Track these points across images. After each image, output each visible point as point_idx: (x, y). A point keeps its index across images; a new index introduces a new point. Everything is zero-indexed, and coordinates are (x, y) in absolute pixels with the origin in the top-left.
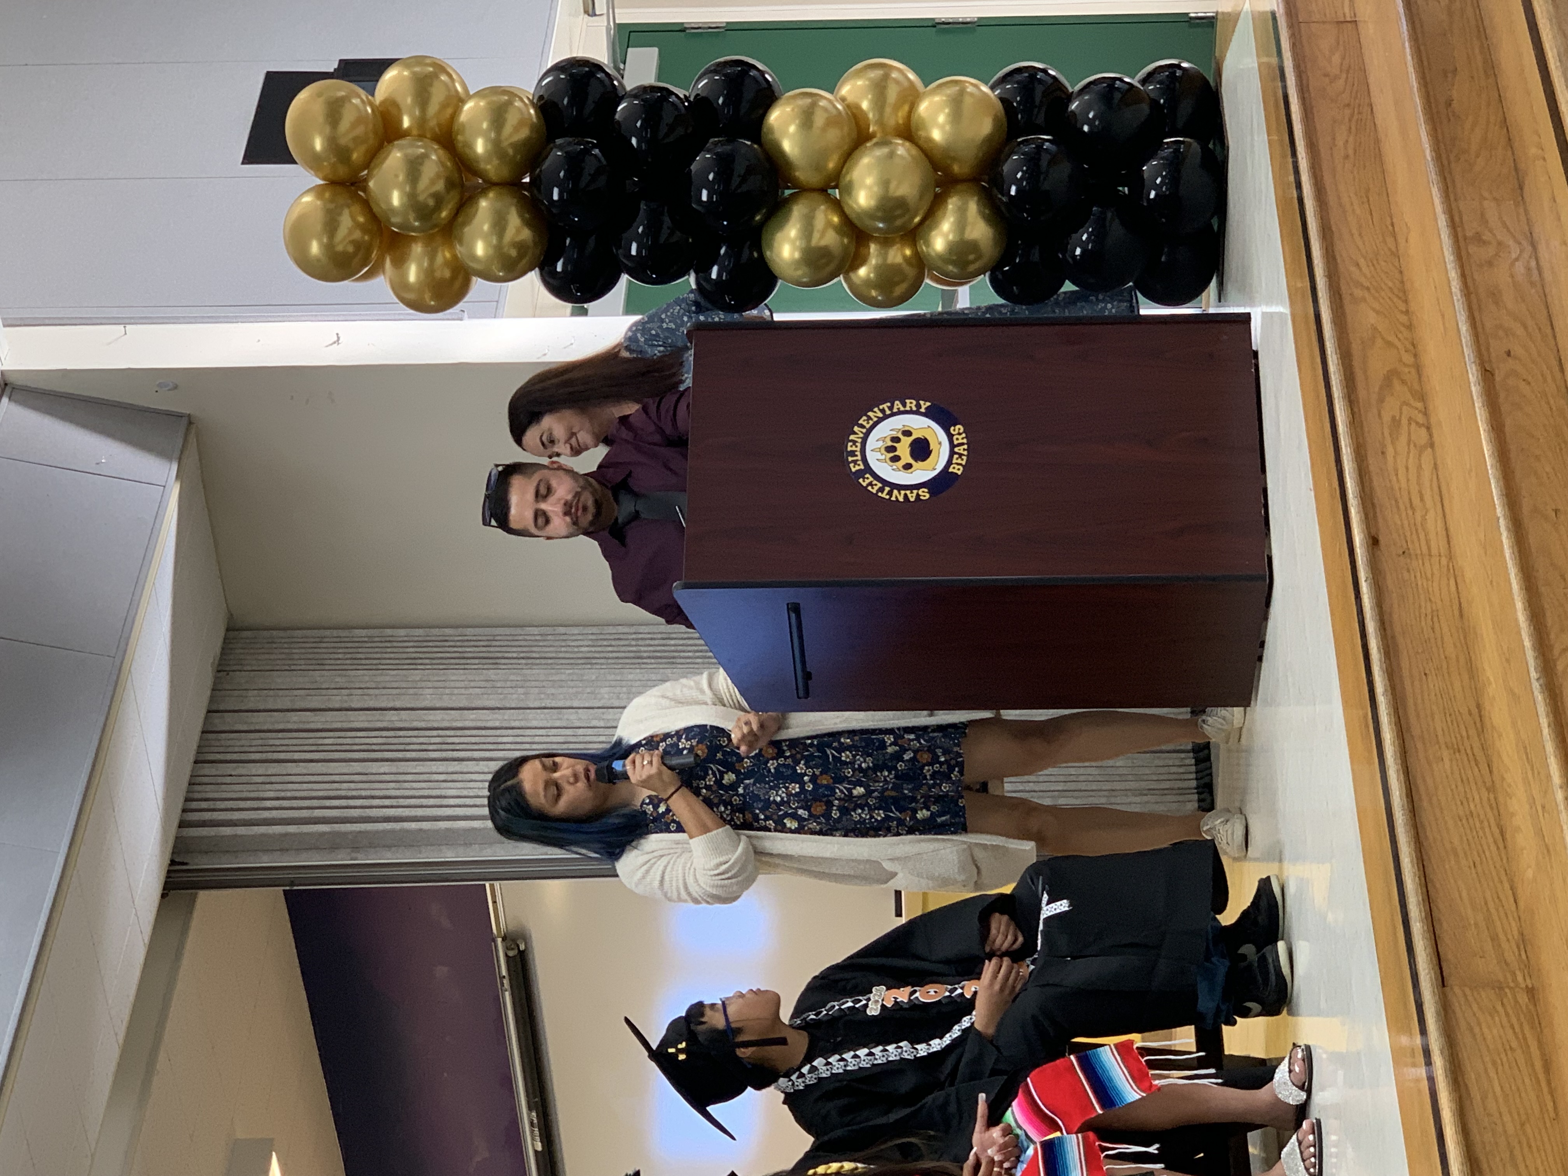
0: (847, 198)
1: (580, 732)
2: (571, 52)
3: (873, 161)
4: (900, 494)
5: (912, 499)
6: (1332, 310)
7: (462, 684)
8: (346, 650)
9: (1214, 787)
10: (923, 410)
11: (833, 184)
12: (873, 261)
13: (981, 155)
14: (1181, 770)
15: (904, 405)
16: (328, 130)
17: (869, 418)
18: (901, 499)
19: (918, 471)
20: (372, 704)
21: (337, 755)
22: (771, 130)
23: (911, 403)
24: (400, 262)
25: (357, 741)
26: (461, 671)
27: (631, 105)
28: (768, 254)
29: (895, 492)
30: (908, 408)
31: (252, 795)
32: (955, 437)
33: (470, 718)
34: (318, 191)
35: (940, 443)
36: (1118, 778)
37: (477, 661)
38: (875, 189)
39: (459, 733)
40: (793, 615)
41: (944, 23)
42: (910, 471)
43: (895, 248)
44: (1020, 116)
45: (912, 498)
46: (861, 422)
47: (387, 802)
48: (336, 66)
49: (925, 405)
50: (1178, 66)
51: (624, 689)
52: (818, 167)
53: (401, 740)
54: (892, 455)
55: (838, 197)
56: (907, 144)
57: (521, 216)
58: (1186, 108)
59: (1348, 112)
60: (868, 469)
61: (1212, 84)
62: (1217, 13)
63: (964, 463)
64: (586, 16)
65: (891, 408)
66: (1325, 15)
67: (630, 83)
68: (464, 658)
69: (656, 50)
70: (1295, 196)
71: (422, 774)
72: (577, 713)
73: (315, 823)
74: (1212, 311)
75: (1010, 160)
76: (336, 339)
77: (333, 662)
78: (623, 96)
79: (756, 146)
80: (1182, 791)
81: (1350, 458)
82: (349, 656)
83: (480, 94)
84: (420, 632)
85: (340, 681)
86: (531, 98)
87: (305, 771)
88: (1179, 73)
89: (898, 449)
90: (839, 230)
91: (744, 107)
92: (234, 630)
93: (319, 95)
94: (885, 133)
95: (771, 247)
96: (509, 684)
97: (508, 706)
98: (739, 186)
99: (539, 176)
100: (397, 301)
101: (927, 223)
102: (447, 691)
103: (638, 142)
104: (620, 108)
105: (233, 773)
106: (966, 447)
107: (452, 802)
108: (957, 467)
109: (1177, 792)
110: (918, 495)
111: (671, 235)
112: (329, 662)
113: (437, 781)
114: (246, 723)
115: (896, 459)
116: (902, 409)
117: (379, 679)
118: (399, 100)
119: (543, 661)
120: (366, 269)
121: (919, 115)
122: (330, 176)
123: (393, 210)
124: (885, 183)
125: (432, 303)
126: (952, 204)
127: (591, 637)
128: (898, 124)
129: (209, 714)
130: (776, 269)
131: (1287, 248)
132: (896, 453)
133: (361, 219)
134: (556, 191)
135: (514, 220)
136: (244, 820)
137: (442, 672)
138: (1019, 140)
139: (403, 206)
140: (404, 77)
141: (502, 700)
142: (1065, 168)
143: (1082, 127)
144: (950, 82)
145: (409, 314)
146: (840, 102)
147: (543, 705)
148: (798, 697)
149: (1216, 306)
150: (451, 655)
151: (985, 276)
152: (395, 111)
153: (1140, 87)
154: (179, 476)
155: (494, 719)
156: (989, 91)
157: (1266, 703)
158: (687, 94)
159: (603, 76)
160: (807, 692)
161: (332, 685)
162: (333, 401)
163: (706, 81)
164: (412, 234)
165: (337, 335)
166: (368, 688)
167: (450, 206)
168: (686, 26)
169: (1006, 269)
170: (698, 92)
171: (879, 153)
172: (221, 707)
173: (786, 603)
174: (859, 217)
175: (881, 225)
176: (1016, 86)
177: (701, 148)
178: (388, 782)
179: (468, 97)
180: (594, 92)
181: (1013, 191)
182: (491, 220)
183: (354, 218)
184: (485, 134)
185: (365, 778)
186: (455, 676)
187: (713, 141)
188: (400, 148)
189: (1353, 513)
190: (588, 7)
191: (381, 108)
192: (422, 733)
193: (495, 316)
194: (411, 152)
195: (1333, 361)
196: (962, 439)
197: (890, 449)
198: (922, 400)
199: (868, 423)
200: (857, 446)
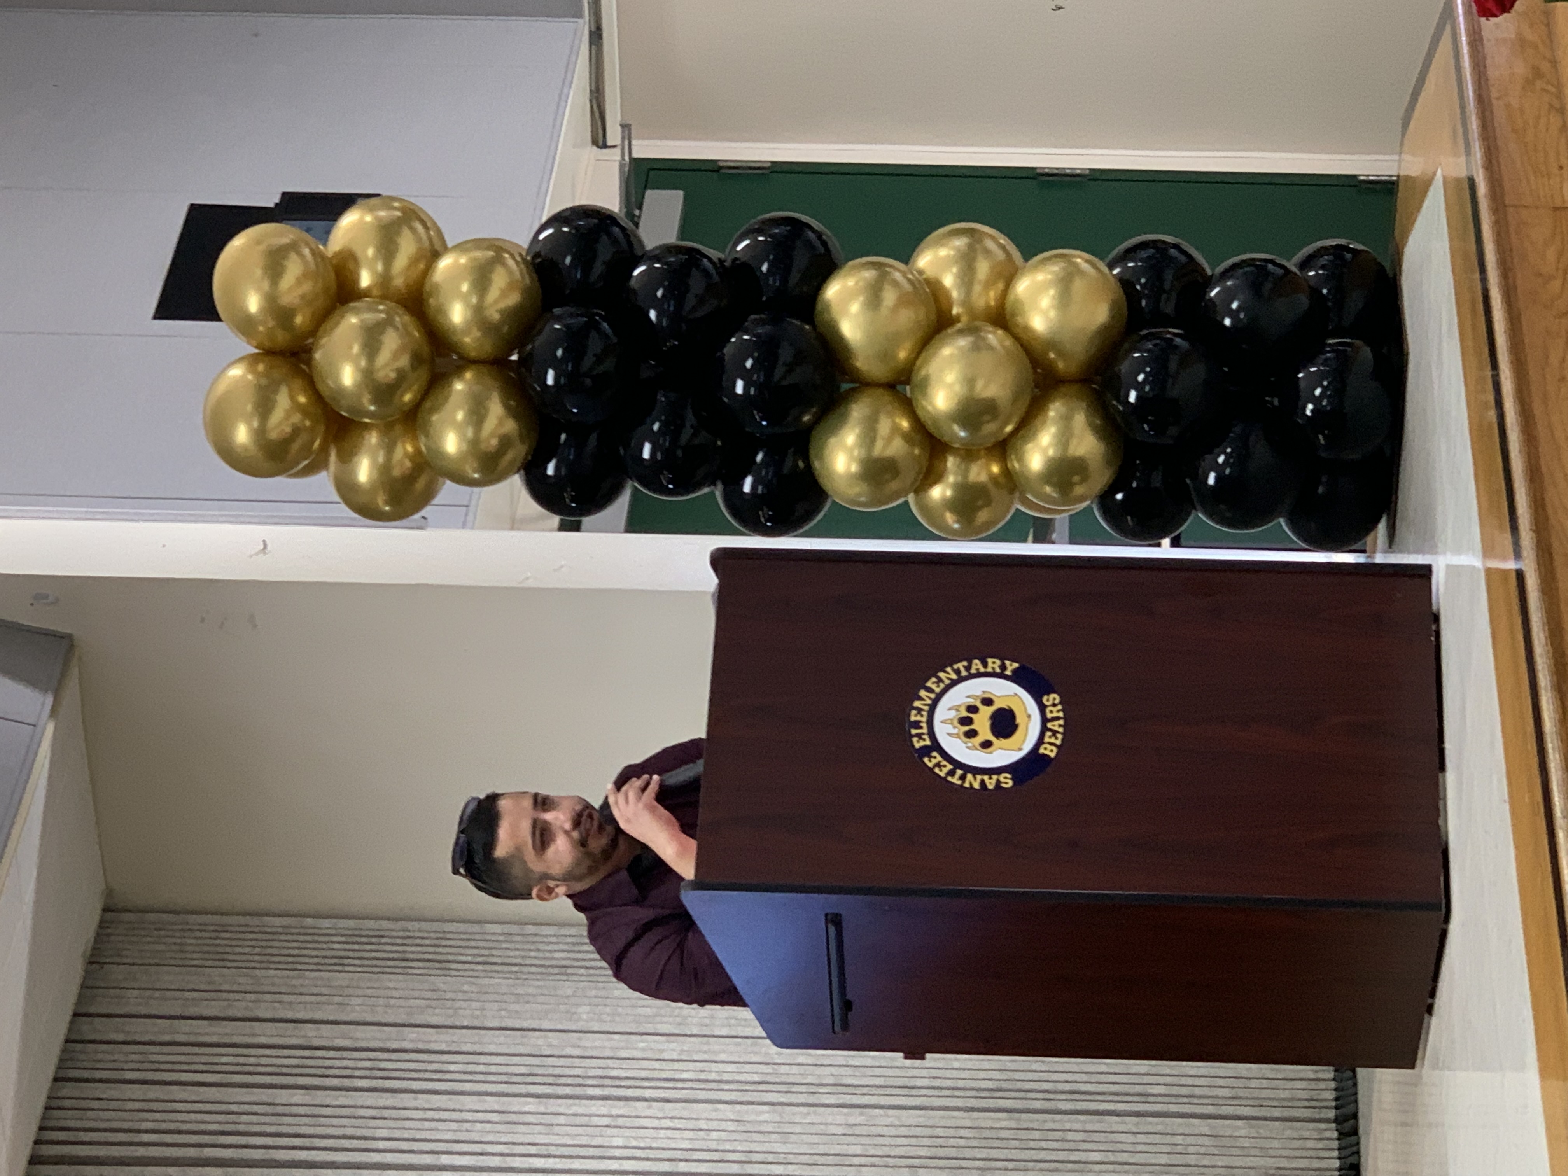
0: (920, 396)
1: (550, 1061)
2: (574, 199)
3: (956, 352)
4: (975, 779)
5: (991, 786)
7: (400, 993)
8: (255, 943)
10: (1008, 673)
11: (904, 378)
12: (951, 479)
13: (1093, 349)
14: (1320, 1145)
15: (985, 665)
16: (266, 285)
17: (940, 680)
18: (976, 786)
19: (999, 751)
21: (237, 1078)
22: (827, 307)
23: (994, 663)
24: (347, 457)
25: (263, 1061)
26: (400, 977)
27: (651, 269)
28: (817, 464)
29: (970, 777)
30: (989, 670)
31: (126, 1125)
32: (1048, 710)
33: (411, 1038)
34: (252, 360)
35: (1029, 716)
36: (1239, 1152)
37: (420, 964)
38: (957, 388)
39: (394, 1056)
40: (832, 929)
41: (1046, 174)
42: (989, 750)
43: (979, 462)
44: (1144, 303)
45: (991, 784)
46: (929, 684)
47: (297, 1142)
48: (277, 200)
49: (1011, 666)
50: (1346, 248)
51: (608, 1010)
52: (886, 355)
53: (320, 1062)
54: (967, 728)
55: (909, 395)
56: (1000, 332)
57: (506, 406)
58: (1355, 301)
60: (936, 746)
61: (1387, 265)
62: (1399, 177)
63: (1058, 742)
64: (595, 148)
65: (968, 668)
66: (1539, 198)
67: (648, 238)
68: (404, 960)
69: (680, 194)
71: (344, 1107)
72: (546, 1037)
73: (205, 1165)
74: (1380, 558)
75: (1130, 358)
76: (262, 547)
77: (237, 957)
78: (643, 255)
79: (807, 327)
80: (1320, 1173)
81: (1559, 767)
82: (257, 950)
83: (461, 247)
84: (351, 923)
85: (244, 982)
86: (524, 253)
87: (194, 1098)
88: (1348, 256)
89: (975, 721)
90: (907, 438)
91: (794, 278)
92: (113, 911)
93: (258, 242)
94: (973, 315)
95: (821, 458)
97: (458, 1024)
98: (784, 377)
99: (531, 354)
100: (337, 498)
101: (1022, 433)
102: (381, 1001)
103: (658, 317)
104: (636, 272)
105: (103, 1096)
106: (1061, 722)
107: (381, 1144)
108: (1050, 747)
110: (998, 782)
111: (694, 435)
112: (231, 957)
113: (364, 1117)
114: (123, 1032)
115: (971, 734)
116: (982, 670)
117: (295, 982)
118: (359, 254)
119: (506, 968)
120: (306, 462)
121: (1017, 295)
122: (267, 344)
123: (343, 390)
124: (970, 382)
125: (387, 508)
126: (1055, 410)
127: (570, 940)
128: (987, 303)
129: (76, 1018)
130: (826, 485)
131: (1481, 486)
132: (973, 727)
133: (302, 399)
134: (551, 374)
135: (496, 409)
137: (375, 976)
138: (1144, 332)
139: (358, 385)
140: (366, 223)
141: (451, 1017)
142: (1198, 372)
143: (1223, 319)
144: (1056, 256)
145: (354, 519)
146: (917, 275)
147: (503, 1025)
148: (834, 1032)
149: (1385, 552)
150: (391, 955)
151: (1092, 503)
152: (351, 266)
153: (1298, 273)
154: (54, 713)
155: (440, 1040)
156: (1106, 270)
157: (1435, 1066)
158: (722, 256)
159: (616, 230)
160: (845, 1026)
161: (235, 988)
162: (255, 626)
163: (747, 242)
164: (367, 420)
165: (264, 541)
166: (280, 993)
167: (415, 387)
168: (721, 164)
169: (1119, 496)
170: (737, 256)
171: (963, 342)
172: (92, 1010)
173: (824, 913)
174: (935, 420)
175: (962, 434)
176: (1140, 264)
177: (739, 328)
178: (301, 1116)
179: (446, 249)
180: (605, 252)
181: (1133, 397)
182: (466, 407)
183: (292, 398)
184: (465, 298)
185: (269, 1109)
186: (390, 981)
187: (756, 319)
188: (356, 312)
189: (1561, 835)
190: (597, 134)
191: (334, 262)
192: (345, 1054)
193: (464, 526)
194: (370, 317)
195: (1539, 640)
196: (1058, 711)
197: (965, 721)
198: (1008, 660)
199: (938, 686)
200: (922, 716)
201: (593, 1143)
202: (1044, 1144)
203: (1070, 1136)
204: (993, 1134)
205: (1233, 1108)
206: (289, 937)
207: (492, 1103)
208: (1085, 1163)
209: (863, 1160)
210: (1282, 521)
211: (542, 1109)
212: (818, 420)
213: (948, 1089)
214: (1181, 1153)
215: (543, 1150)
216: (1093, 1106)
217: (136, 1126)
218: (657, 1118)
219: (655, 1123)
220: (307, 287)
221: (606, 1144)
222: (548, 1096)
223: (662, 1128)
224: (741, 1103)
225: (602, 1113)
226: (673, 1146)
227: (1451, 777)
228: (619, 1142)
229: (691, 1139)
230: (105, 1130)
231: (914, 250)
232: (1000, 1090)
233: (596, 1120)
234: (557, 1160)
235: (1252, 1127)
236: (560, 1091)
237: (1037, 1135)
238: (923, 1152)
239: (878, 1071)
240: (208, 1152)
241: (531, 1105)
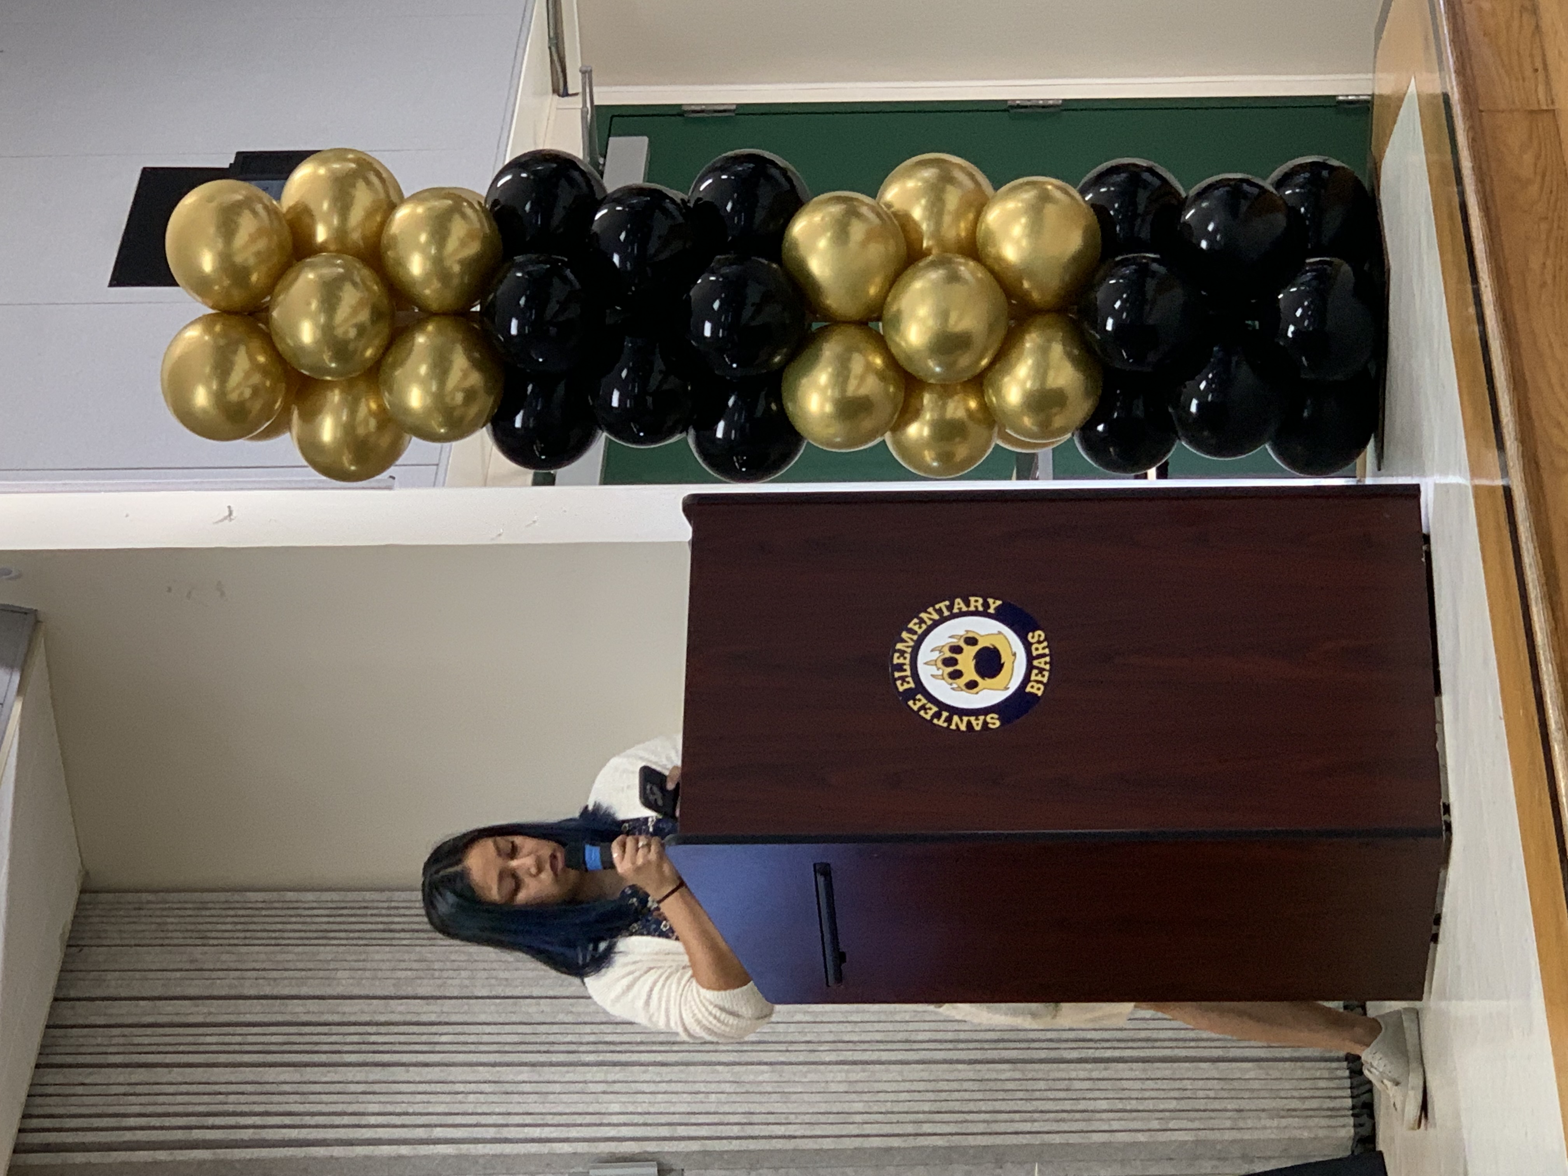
0: (892, 333)
1: (543, 1028)
2: (535, 143)
3: (928, 285)
4: (962, 720)
5: (978, 728)
6: (1526, 482)
7: (387, 965)
8: (236, 920)
9: (1376, 1107)
10: (991, 611)
11: (875, 315)
12: (928, 416)
13: (1067, 278)
14: (1332, 1084)
15: (968, 604)
16: (220, 245)
17: (922, 621)
18: (963, 727)
19: (985, 691)
20: (267, 991)
21: (223, 1058)
22: (795, 245)
23: (976, 601)
24: (310, 416)
25: (250, 1039)
26: (387, 949)
27: (612, 213)
28: (790, 407)
29: (956, 718)
30: (972, 608)
31: (111, 1110)
32: (1034, 647)
33: (399, 1010)
34: (207, 322)
35: (1014, 655)
38: (931, 322)
39: (383, 1029)
40: (821, 879)
41: (1019, 106)
42: (975, 690)
43: (956, 398)
44: (1118, 228)
45: (978, 726)
46: (911, 625)
47: (287, 1120)
48: (232, 161)
49: (994, 604)
50: (1323, 165)
52: (856, 287)
53: (307, 1039)
54: (951, 669)
55: (881, 332)
56: (972, 263)
57: (470, 358)
58: (1333, 220)
59: (1544, 226)
60: (920, 688)
61: (1366, 185)
62: (1373, 95)
63: (1045, 680)
64: (556, 97)
65: (950, 608)
66: (1514, 103)
67: (612, 183)
68: (391, 931)
69: (645, 140)
70: (1477, 335)
71: (334, 1083)
72: (539, 1004)
73: (192, 1148)
74: (1369, 481)
75: (1105, 285)
76: (227, 513)
77: (219, 935)
78: (605, 198)
79: (774, 266)
80: (1334, 1112)
81: (1552, 678)
82: (240, 927)
83: (417, 197)
84: (335, 896)
85: (229, 960)
86: (483, 202)
87: (180, 1079)
88: (1325, 173)
89: (960, 661)
90: (881, 376)
91: (760, 215)
92: (90, 892)
93: (210, 199)
94: (945, 248)
95: (794, 400)
96: (449, 965)
97: (448, 994)
98: (752, 318)
99: (493, 304)
100: (306, 464)
101: (997, 366)
102: (368, 974)
103: (621, 261)
104: (598, 215)
105: (87, 1081)
106: (1048, 659)
107: (373, 1120)
108: (1036, 686)
109: (1329, 1113)
110: (985, 723)
111: (663, 380)
112: (213, 934)
113: (354, 1093)
114: (105, 1015)
115: (956, 675)
116: (965, 609)
117: (280, 957)
118: (312, 206)
120: (268, 424)
121: (987, 224)
122: (223, 304)
123: (301, 348)
124: (943, 315)
125: (353, 468)
126: (1031, 341)
128: (958, 235)
129: (56, 1003)
130: (799, 426)
131: (1465, 397)
132: (957, 667)
133: (261, 359)
134: (514, 323)
135: (460, 361)
136: (99, 1143)
138: (1118, 258)
139: (317, 342)
140: (319, 176)
141: (440, 986)
142: (1177, 295)
143: (1199, 243)
144: (1028, 183)
145: (323, 481)
146: (885, 209)
147: (494, 993)
148: (828, 986)
149: (1374, 476)
150: (373, 927)
151: (1073, 435)
152: (307, 220)
153: (1274, 192)
154: (20, 691)
155: (429, 1011)
156: (1077, 196)
157: (1443, 996)
158: (686, 197)
159: (576, 174)
160: (839, 978)
161: (218, 966)
162: (223, 594)
163: (710, 181)
164: (329, 378)
165: (229, 507)
166: (264, 970)
167: (377, 342)
168: (686, 108)
169: (1100, 428)
170: (701, 196)
171: (935, 275)
172: (73, 994)
173: (812, 864)
174: (909, 358)
175: (938, 369)
176: (1112, 189)
177: (703, 269)
178: (289, 1093)
179: (402, 200)
180: (565, 197)
181: (1110, 325)
182: (430, 361)
183: (252, 358)
184: (423, 250)
185: (259, 1088)
186: (379, 954)
187: (719, 260)
188: (313, 266)
189: (1557, 749)
190: (558, 83)
191: (289, 217)
192: (335, 1029)
193: (434, 485)
194: (328, 272)
195: (1528, 550)
196: (1044, 648)
197: (949, 662)
198: (991, 597)
199: (920, 627)
200: (905, 658)
201: (591, 1110)
202: (1050, 1095)
203: (1077, 1085)
204: (999, 1085)
205: (1241, 1050)
206: (273, 912)
207: (484, 1073)
208: (1092, 1111)
209: (866, 1117)
210: (1267, 446)
211: (536, 1078)
212: (790, 359)
213: (951, 1041)
214: (1190, 1098)
215: (538, 1120)
216: (1098, 1054)
217: (122, 1109)
218: (654, 1082)
219: (652, 1088)
220: (261, 244)
221: (603, 1111)
222: (543, 1064)
223: (658, 1093)
224: (739, 1064)
225: (598, 1079)
226: (672, 1110)
227: (1446, 700)
228: (616, 1108)
229: (688, 1102)
230: (90, 1116)
231: (881, 182)
232: (1003, 1041)
233: (592, 1087)
234: (552, 1129)
235: (1260, 1068)
236: (554, 1058)
237: (1042, 1085)
238: (926, 1107)
239: (878, 1026)
240: (197, 1134)
241: (525, 1074)
